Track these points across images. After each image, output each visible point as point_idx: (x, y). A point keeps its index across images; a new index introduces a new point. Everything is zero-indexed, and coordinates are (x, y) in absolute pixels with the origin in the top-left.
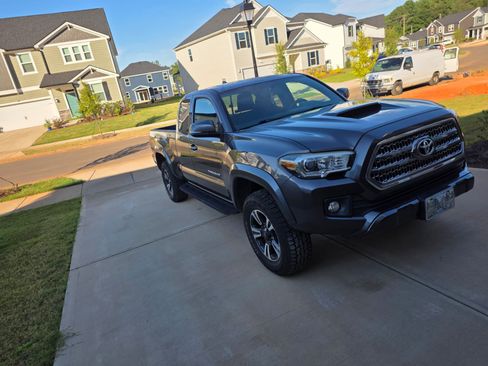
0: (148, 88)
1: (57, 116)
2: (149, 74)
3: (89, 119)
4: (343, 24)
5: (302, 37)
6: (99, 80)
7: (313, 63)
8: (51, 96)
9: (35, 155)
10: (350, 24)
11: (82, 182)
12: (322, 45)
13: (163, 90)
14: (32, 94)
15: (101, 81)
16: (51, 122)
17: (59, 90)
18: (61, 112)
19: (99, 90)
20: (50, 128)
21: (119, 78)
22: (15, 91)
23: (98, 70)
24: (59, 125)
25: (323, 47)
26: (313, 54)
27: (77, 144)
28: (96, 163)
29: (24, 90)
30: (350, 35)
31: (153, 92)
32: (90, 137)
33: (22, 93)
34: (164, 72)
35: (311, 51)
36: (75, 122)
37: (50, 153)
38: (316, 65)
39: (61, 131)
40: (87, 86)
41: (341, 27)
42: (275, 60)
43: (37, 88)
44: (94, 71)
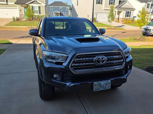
0: (59, 12)
1: (18, 16)
2: (61, 7)
3: (29, 20)
4: (145, 2)
5: (125, 4)
6: (38, 5)
7: (128, 16)
8: (18, 8)
9: (4, 29)
10: (149, 3)
11: (11, 43)
12: (133, 9)
13: (65, 14)
14: (11, 6)
15: (38, 6)
16: (15, 18)
17: (22, 6)
18: (20, 15)
19: (36, 9)
20: (14, 20)
21: (45, 6)
22: (5, 3)
23: (38, 1)
24: (18, 20)
25: (133, 10)
26: (128, 12)
27: (21, 28)
28: (23, 37)
29: (9, 3)
30: (147, 8)
31: (61, 14)
32: (27, 27)
33: (8, 4)
34: (67, 7)
35: (127, 11)
36: (24, 20)
37: (9, 30)
38: (129, 17)
39: (18, 22)
40: (32, 7)
41: (144, 3)
42: (109, 12)
43: (13, 3)
44: (36, 1)
